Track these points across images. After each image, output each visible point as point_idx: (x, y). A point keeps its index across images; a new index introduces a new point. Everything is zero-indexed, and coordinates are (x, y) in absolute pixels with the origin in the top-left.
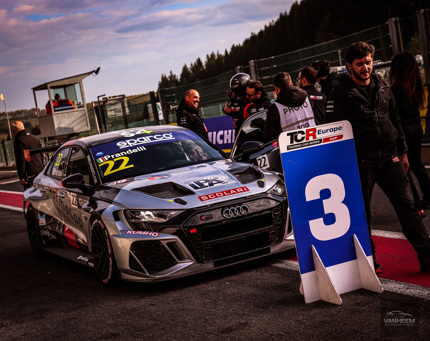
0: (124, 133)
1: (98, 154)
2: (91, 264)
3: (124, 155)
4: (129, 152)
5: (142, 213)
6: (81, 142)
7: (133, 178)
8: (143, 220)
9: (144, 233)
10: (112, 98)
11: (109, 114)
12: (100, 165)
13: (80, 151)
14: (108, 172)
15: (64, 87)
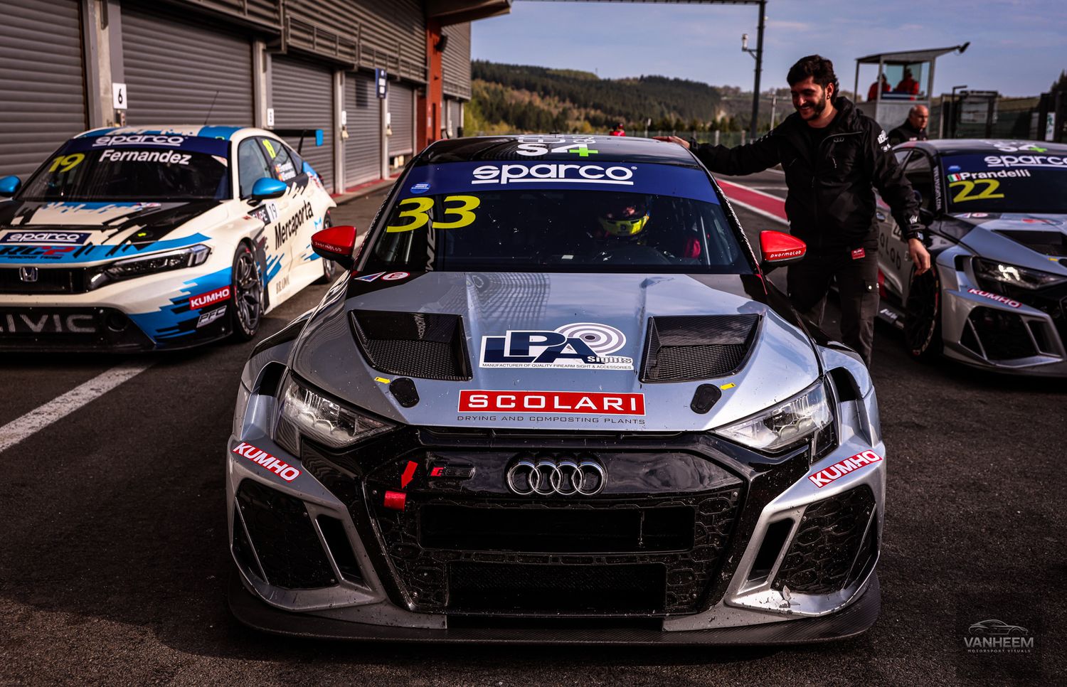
0: (1000, 145)
1: (952, 167)
2: (900, 325)
3: (993, 178)
4: (1002, 174)
5: (1001, 268)
6: (929, 145)
7: (996, 214)
8: (1000, 278)
9: (997, 298)
10: (975, 94)
11: (965, 117)
12: (951, 185)
13: (924, 158)
14: (960, 198)
15: (905, 64)
